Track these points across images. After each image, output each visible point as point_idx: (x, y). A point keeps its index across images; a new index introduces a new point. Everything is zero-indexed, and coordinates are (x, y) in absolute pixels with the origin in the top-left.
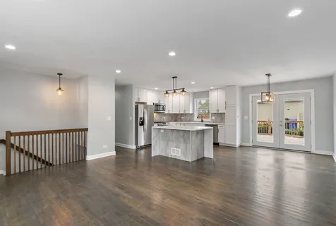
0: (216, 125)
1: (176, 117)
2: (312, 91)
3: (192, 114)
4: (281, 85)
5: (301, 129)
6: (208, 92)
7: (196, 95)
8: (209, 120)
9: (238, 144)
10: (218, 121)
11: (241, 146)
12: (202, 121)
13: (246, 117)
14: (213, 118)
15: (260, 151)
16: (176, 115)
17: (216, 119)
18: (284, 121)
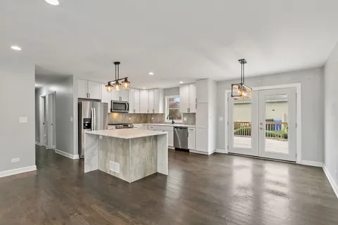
0: (186, 128)
1: (146, 118)
2: (298, 86)
3: (163, 114)
4: (261, 79)
5: (286, 131)
6: (179, 88)
7: (166, 91)
8: (181, 121)
9: (210, 152)
10: (190, 122)
11: (215, 154)
12: (173, 123)
13: (221, 119)
14: (185, 119)
15: (237, 162)
16: (146, 115)
17: (188, 119)
18: (265, 123)
